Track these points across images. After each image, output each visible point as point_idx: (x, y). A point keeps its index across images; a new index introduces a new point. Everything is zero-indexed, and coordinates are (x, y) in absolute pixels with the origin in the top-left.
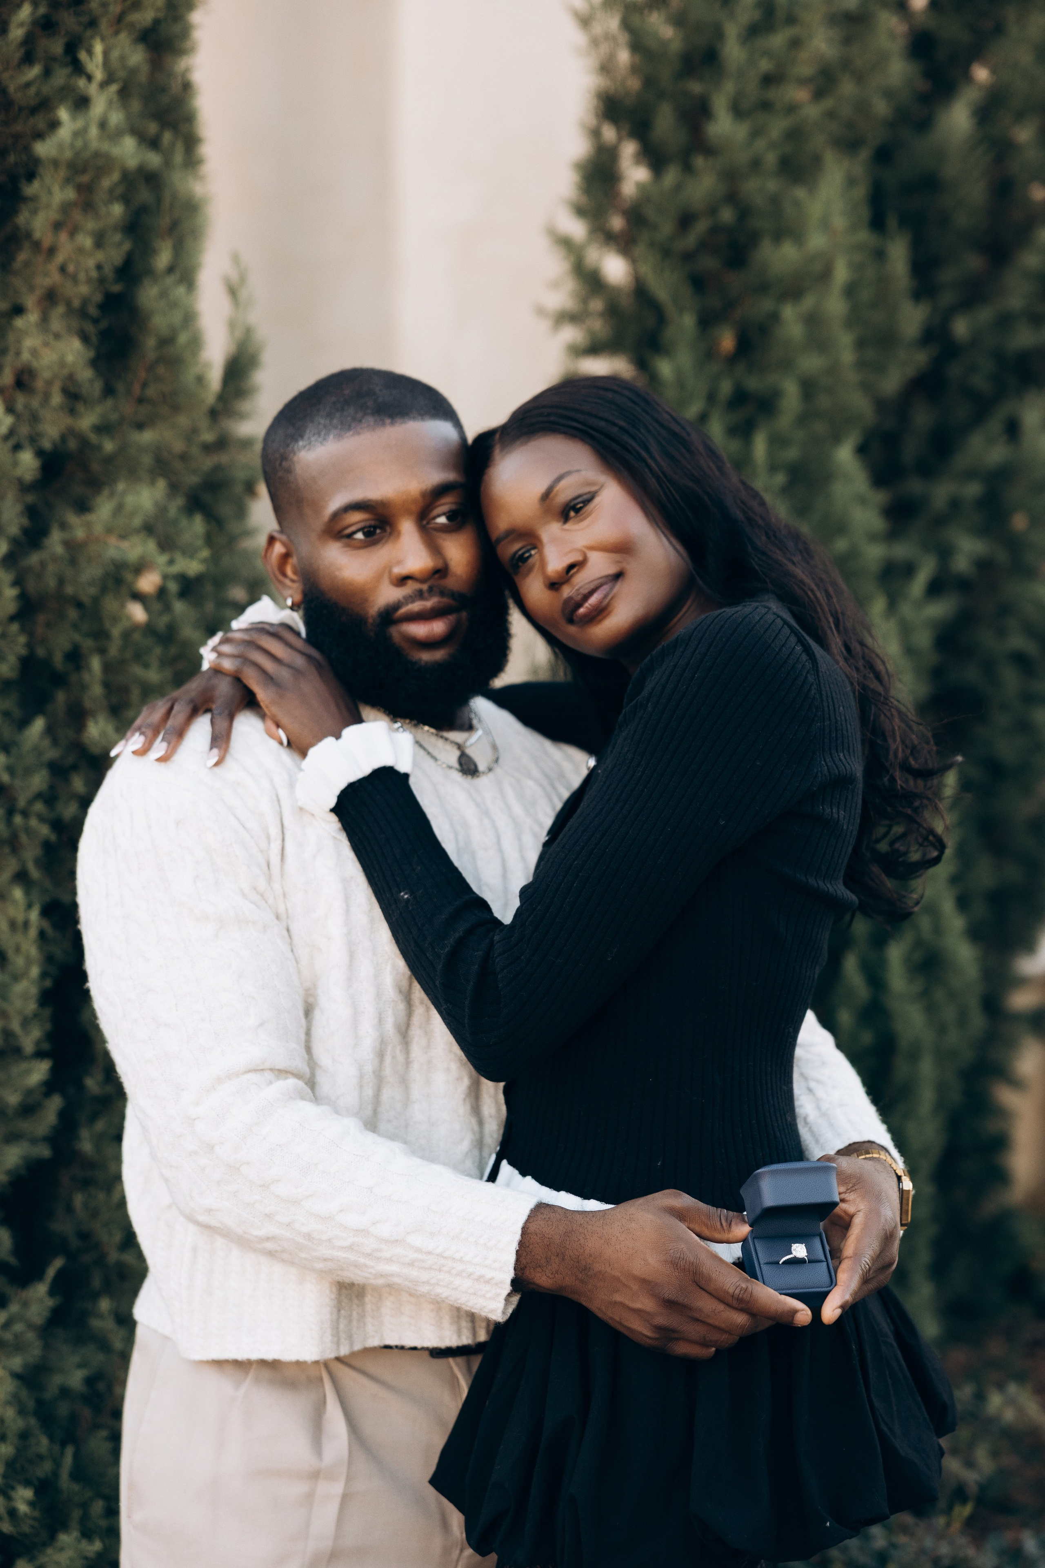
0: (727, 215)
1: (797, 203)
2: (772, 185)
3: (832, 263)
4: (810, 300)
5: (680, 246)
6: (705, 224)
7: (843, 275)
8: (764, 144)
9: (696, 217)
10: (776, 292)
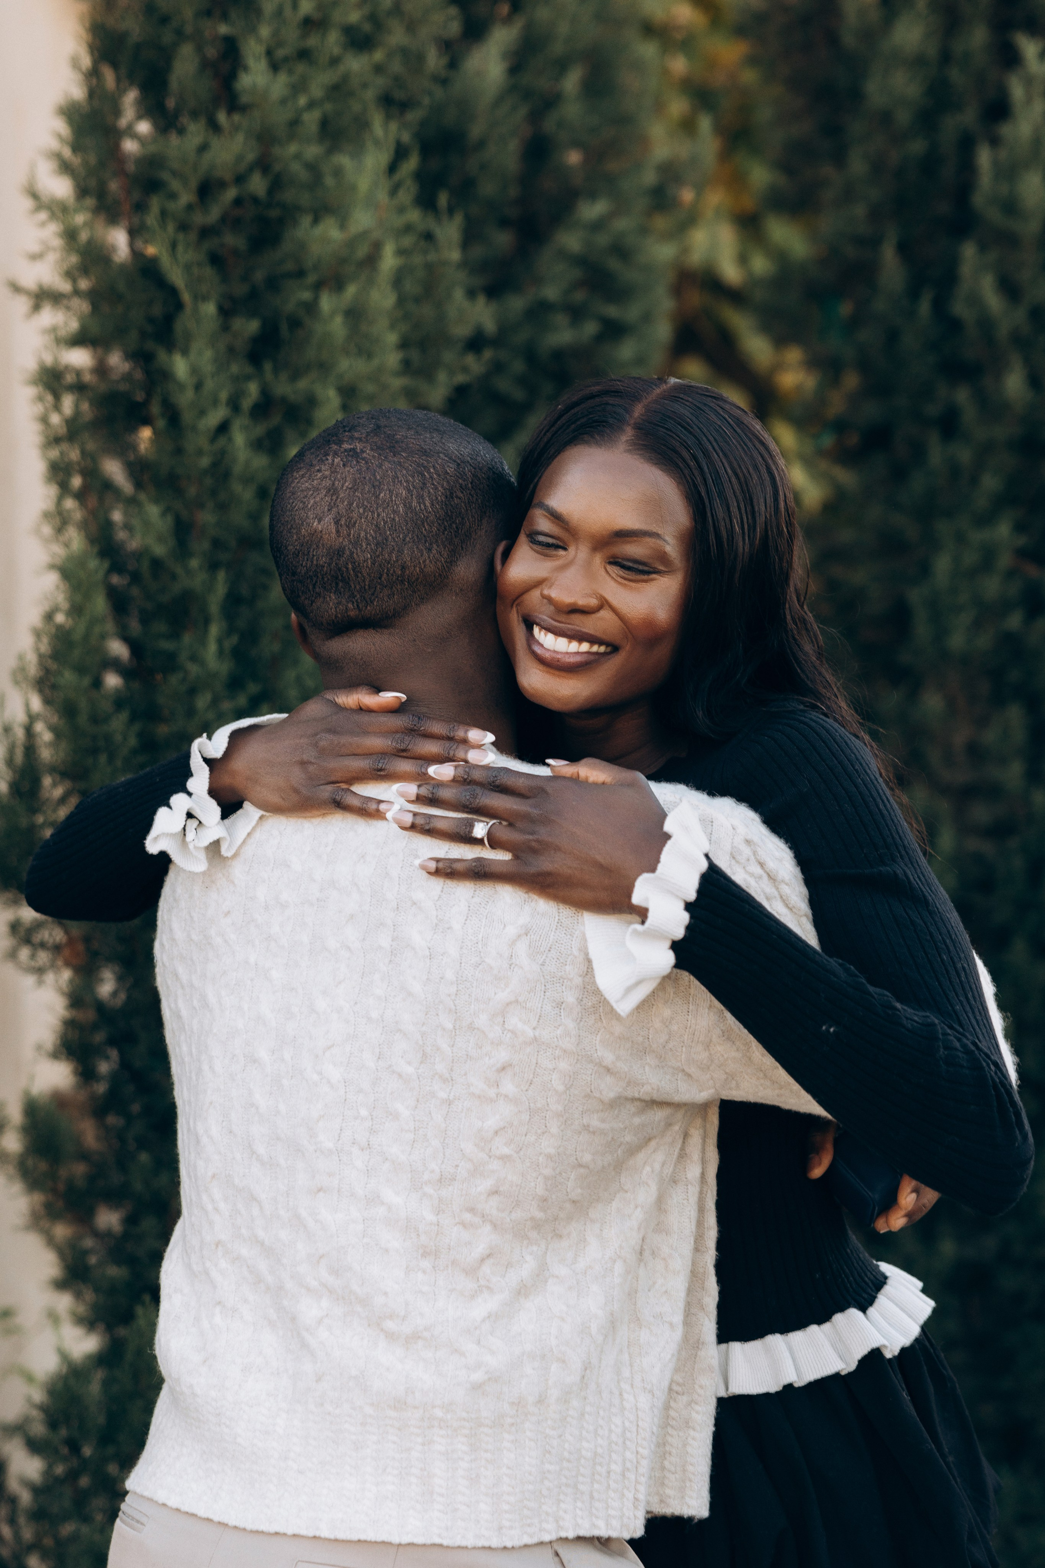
0: (258, 184)
1: (338, 172)
2: (313, 151)
3: (377, 247)
4: (351, 290)
5: (199, 219)
6: (231, 193)
7: (389, 261)
8: (302, 101)
9: (222, 185)
10: (311, 279)
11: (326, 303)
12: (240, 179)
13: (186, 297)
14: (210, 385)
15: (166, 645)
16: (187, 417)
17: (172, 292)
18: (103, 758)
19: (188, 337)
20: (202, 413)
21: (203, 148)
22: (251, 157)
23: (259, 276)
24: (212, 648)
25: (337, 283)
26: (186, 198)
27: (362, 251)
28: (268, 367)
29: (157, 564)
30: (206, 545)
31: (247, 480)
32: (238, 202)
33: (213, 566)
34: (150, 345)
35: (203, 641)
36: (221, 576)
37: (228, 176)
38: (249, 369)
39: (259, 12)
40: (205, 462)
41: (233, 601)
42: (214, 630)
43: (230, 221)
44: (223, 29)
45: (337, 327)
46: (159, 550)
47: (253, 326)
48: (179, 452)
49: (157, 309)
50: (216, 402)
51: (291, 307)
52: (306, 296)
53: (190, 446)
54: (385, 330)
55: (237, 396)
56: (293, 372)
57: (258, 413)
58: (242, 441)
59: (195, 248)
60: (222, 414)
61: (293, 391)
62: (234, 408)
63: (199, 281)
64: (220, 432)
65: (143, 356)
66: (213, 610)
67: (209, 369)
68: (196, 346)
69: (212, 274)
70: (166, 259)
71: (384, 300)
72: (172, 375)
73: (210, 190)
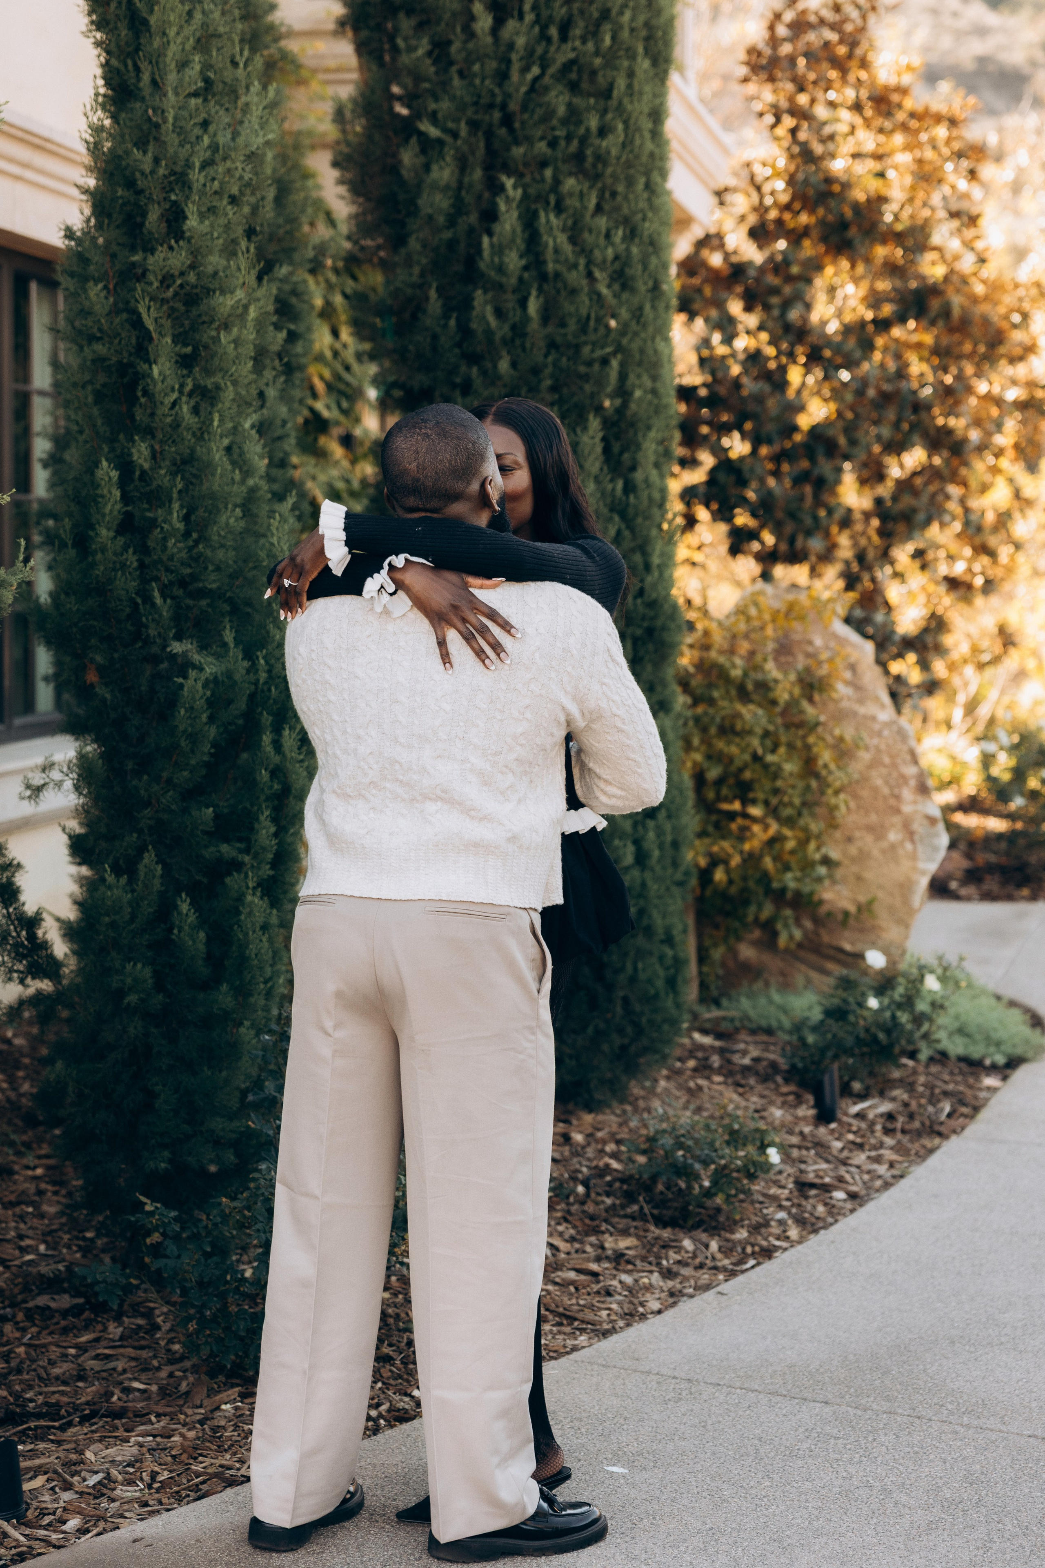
3: (246, 307)
6: (178, 282)
7: (252, 313)
9: (172, 276)
10: (215, 325)
11: (223, 337)
12: (182, 274)
13: (154, 335)
14: (169, 381)
15: (149, 514)
16: (158, 398)
17: (148, 332)
19: (157, 356)
20: (166, 395)
21: (165, 259)
22: (188, 263)
23: (186, 322)
24: (175, 515)
25: (226, 326)
27: (240, 310)
28: (196, 370)
29: (143, 472)
30: (168, 463)
31: (189, 429)
33: (174, 474)
34: (133, 359)
35: (170, 512)
36: (178, 479)
37: (177, 273)
38: (185, 372)
39: (190, 188)
40: (169, 420)
41: (180, 491)
42: (176, 506)
43: (176, 294)
44: (173, 197)
45: (230, 348)
46: (146, 466)
47: (189, 350)
48: (153, 415)
49: (134, 341)
50: (173, 389)
51: (205, 339)
52: (213, 333)
53: (159, 412)
54: (249, 350)
55: (182, 386)
56: (208, 372)
57: (190, 395)
58: (185, 408)
59: (158, 310)
60: (175, 395)
61: (209, 383)
62: (181, 392)
63: (162, 326)
64: (174, 404)
65: (131, 365)
66: (175, 496)
67: (168, 372)
68: (161, 360)
69: (168, 324)
70: (144, 316)
71: (250, 335)
72: (150, 375)
73: (167, 280)
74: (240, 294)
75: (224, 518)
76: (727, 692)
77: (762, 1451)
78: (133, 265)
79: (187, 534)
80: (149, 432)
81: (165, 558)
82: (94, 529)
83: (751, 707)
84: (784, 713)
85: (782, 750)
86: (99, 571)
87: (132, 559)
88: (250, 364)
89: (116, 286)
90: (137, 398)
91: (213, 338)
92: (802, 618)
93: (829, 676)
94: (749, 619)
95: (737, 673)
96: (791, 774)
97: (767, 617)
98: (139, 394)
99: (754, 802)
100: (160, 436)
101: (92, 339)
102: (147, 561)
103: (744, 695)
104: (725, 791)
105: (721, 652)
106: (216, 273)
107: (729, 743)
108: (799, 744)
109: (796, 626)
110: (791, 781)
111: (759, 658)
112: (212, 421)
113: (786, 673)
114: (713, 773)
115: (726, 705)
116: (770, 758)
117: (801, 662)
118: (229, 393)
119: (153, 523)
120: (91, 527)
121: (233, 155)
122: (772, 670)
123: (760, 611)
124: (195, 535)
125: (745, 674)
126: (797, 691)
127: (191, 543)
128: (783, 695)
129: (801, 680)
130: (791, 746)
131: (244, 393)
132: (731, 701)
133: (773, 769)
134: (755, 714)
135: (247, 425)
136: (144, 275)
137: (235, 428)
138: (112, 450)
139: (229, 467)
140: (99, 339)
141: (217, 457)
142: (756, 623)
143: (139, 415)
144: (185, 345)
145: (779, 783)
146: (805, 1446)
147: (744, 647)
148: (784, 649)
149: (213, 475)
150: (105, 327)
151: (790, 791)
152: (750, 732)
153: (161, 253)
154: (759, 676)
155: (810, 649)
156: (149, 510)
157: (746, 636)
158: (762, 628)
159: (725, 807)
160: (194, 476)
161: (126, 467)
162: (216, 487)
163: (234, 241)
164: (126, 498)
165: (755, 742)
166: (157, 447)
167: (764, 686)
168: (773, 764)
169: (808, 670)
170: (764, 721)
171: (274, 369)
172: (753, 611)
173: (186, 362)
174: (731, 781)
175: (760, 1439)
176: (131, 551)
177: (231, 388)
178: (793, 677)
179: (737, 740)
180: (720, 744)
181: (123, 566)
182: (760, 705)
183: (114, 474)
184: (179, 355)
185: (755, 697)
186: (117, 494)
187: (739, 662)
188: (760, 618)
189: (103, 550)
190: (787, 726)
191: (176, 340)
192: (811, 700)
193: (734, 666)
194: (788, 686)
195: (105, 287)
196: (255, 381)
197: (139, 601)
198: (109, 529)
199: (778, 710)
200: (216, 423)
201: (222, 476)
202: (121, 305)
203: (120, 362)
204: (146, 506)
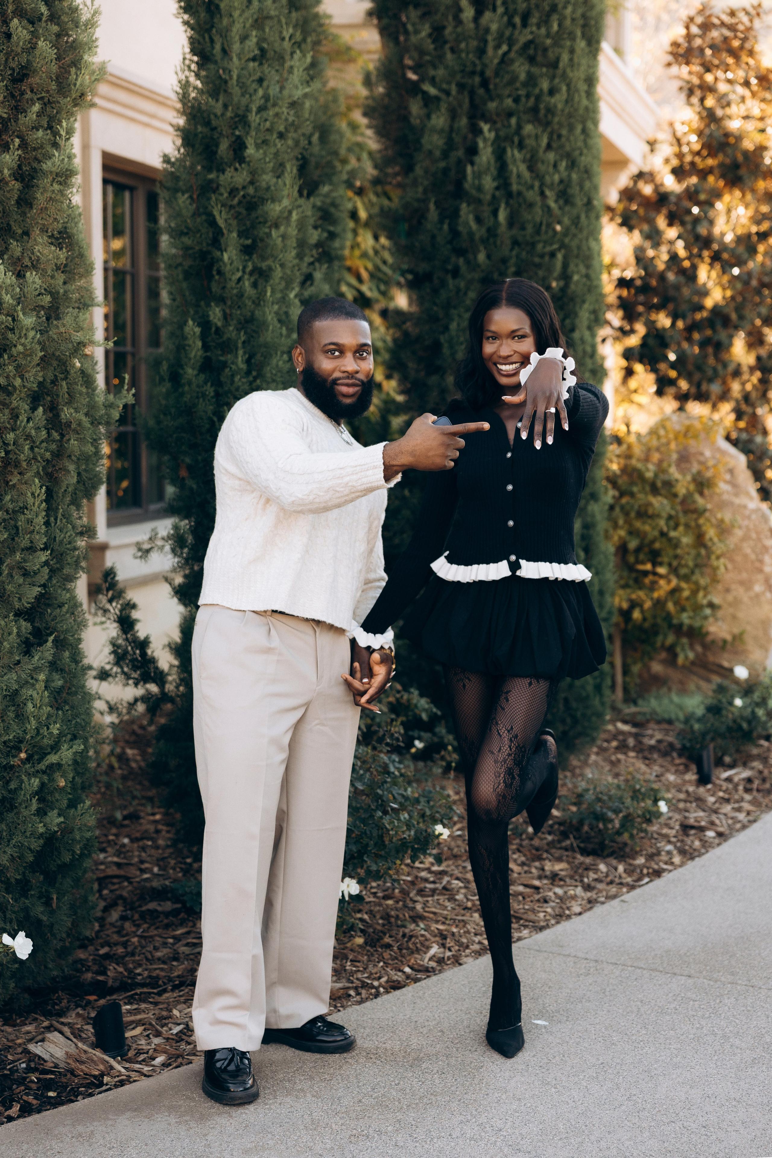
0: (251, 190)
3: (290, 212)
4: (282, 228)
5: (230, 203)
6: (242, 193)
7: (295, 216)
8: (267, 160)
9: (237, 189)
10: (269, 224)
11: (274, 233)
12: (244, 188)
13: (225, 231)
14: (235, 264)
15: (222, 358)
16: (228, 275)
17: (220, 229)
18: (201, 400)
19: (227, 246)
20: (233, 274)
21: (232, 177)
22: (248, 179)
23: (248, 223)
24: (240, 359)
25: (277, 226)
26: (226, 195)
27: (286, 214)
28: (255, 256)
29: (217, 329)
30: (235, 322)
31: (250, 298)
32: (244, 196)
33: (238, 330)
34: (210, 248)
35: (236, 357)
36: (242, 333)
37: (240, 187)
38: (247, 258)
39: (249, 126)
40: (235, 291)
41: (244, 342)
42: (240, 352)
43: (240, 202)
44: (237, 133)
45: (279, 241)
46: (219, 324)
47: (249, 242)
48: (224, 288)
49: (211, 235)
50: (238, 270)
51: (261, 234)
52: (267, 230)
53: (228, 286)
54: (292, 242)
55: (244, 267)
56: (263, 258)
57: (251, 274)
58: (247, 283)
59: (228, 213)
60: (239, 274)
61: (264, 265)
62: (244, 272)
63: (230, 225)
64: (239, 280)
65: (209, 252)
66: (240, 345)
67: (235, 258)
68: (230, 249)
69: (234, 223)
70: (218, 217)
71: (293, 231)
72: (222, 260)
73: (233, 192)
74: (286, 202)
75: (274, 361)
76: (644, 488)
77: (642, 1010)
78: (211, 181)
79: (248, 373)
80: (221, 300)
81: (233, 389)
82: (183, 369)
83: (660, 498)
84: (683, 502)
85: (681, 528)
86: (187, 398)
87: (210, 390)
88: (294, 253)
89: (198, 196)
90: (213, 276)
91: (266, 234)
92: (696, 437)
93: (714, 477)
94: (659, 437)
95: (649, 475)
96: (687, 545)
97: (671, 436)
98: (215, 273)
99: (661, 564)
100: (229, 303)
101: (182, 234)
102: (221, 391)
103: (655, 490)
104: (642, 556)
105: (638, 460)
106: (268, 188)
107: (644, 523)
108: (693, 524)
109: (692, 442)
110: (687, 550)
111: (665, 465)
112: (266, 292)
113: (684, 475)
114: (633, 544)
115: (642, 497)
116: (673, 534)
117: (695, 468)
118: (278, 273)
119: (225, 365)
120: (181, 366)
121: (280, 103)
122: (674, 472)
123: (667, 431)
124: (254, 373)
125: (656, 475)
126: (692, 487)
127: (251, 379)
128: (681, 490)
129: (694, 480)
130: (687, 526)
131: (288, 272)
132: (646, 494)
133: (675, 541)
134: (662, 503)
135: (292, 295)
136: (218, 188)
137: (283, 298)
138: (196, 312)
139: (279, 325)
140: (187, 234)
141: (270, 318)
142: (664, 440)
143: (215, 288)
144: (247, 238)
145: (679, 551)
146: (672, 1006)
147: (656, 457)
148: (684, 458)
149: (267, 330)
150: (191, 226)
151: (686, 557)
152: (658, 516)
153: (229, 173)
154: (665, 477)
155: (702, 459)
156: (222, 355)
157: (658, 449)
158: (668, 444)
159: (641, 567)
160: (254, 331)
161: (205, 324)
162: (269, 339)
163: (282, 165)
164: (206, 347)
165: (662, 523)
166: (228, 311)
167: (669, 484)
168: (676, 538)
169: (699, 473)
170: (668, 508)
171: (312, 256)
172: (662, 432)
173: (248, 251)
174: (646, 549)
175: (642, 1002)
176: (209, 384)
177: (279, 269)
178: (689, 478)
179: (650, 521)
180: (638, 524)
181: (204, 395)
182: (666, 497)
183: (198, 330)
184: (243, 246)
185: (663, 492)
186: (199, 344)
187: (651, 467)
188: (666, 436)
189: (190, 383)
190: (686, 512)
191: (240, 235)
192: (701, 494)
193: (648, 470)
194: (685, 484)
195: (191, 197)
196: (298, 265)
197: (215, 419)
198: (193, 369)
199: (678, 500)
200: (269, 294)
201: (273, 331)
202: (201, 210)
203: (201, 251)
204: (220, 352)
